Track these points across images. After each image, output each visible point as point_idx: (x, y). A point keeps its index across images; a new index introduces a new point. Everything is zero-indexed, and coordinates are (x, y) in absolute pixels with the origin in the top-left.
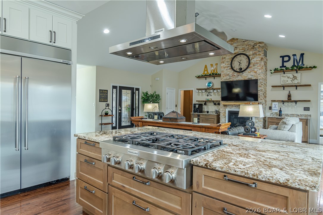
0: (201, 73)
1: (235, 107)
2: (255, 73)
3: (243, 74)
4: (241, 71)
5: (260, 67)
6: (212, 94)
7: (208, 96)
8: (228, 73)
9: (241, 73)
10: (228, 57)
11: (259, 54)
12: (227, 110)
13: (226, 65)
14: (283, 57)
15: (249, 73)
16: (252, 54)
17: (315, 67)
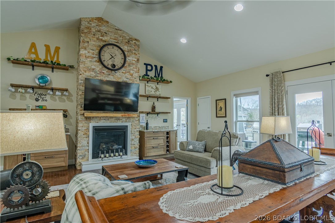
1: (105, 120)
2: (130, 75)
3: (116, 74)
4: (114, 69)
5: (136, 70)
6: (48, 97)
8: (93, 67)
9: (113, 72)
10: (94, 43)
11: (135, 53)
12: (92, 124)
13: (90, 54)
14: (146, 65)
15: (124, 74)
16: (127, 50)
17: (171, 82)
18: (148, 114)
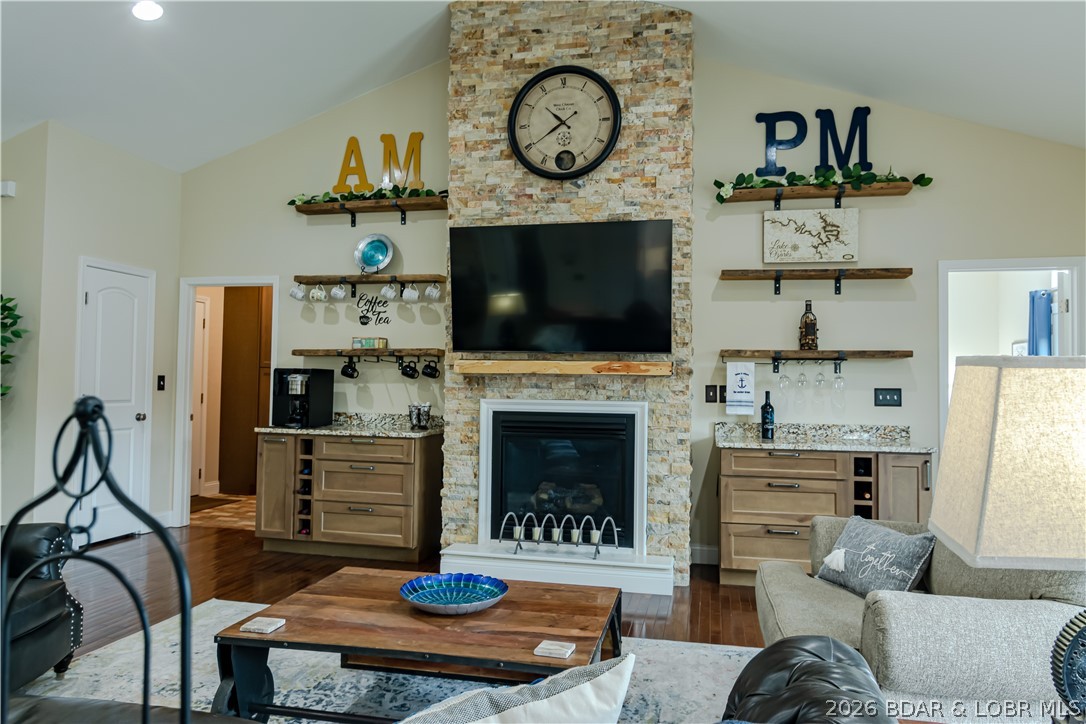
0: (323, 185)
1: (537, 386)
2: (646, 185)
3: (581, 193)
4: (568, 172)
5: (671, 155)
6: (391, 310)
7: (364, 320)
8: (492, 180)
9: (567, 185)
10: (494, 85)
11: (668, 79)
12: (490, 404)
13: (482, 135)
14: (769, 120)
15: (615, 186)
16: (630, 76)
17: (922, 180)
18: (777, 359)
